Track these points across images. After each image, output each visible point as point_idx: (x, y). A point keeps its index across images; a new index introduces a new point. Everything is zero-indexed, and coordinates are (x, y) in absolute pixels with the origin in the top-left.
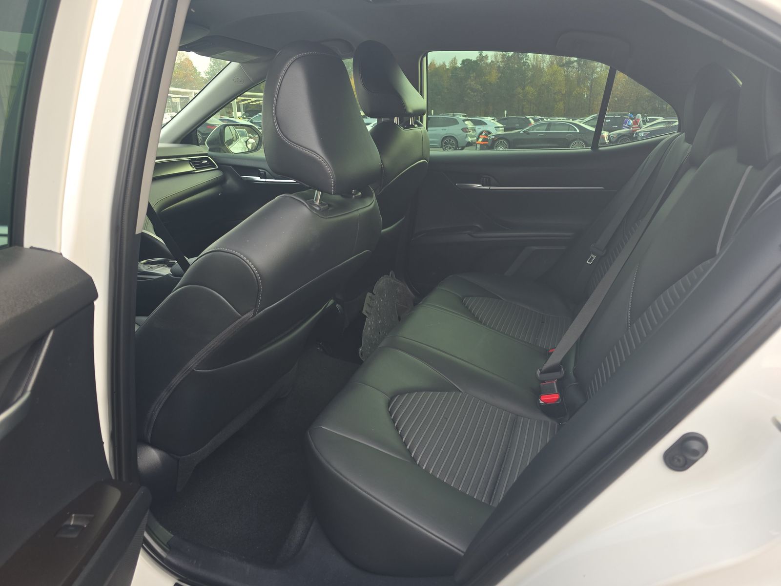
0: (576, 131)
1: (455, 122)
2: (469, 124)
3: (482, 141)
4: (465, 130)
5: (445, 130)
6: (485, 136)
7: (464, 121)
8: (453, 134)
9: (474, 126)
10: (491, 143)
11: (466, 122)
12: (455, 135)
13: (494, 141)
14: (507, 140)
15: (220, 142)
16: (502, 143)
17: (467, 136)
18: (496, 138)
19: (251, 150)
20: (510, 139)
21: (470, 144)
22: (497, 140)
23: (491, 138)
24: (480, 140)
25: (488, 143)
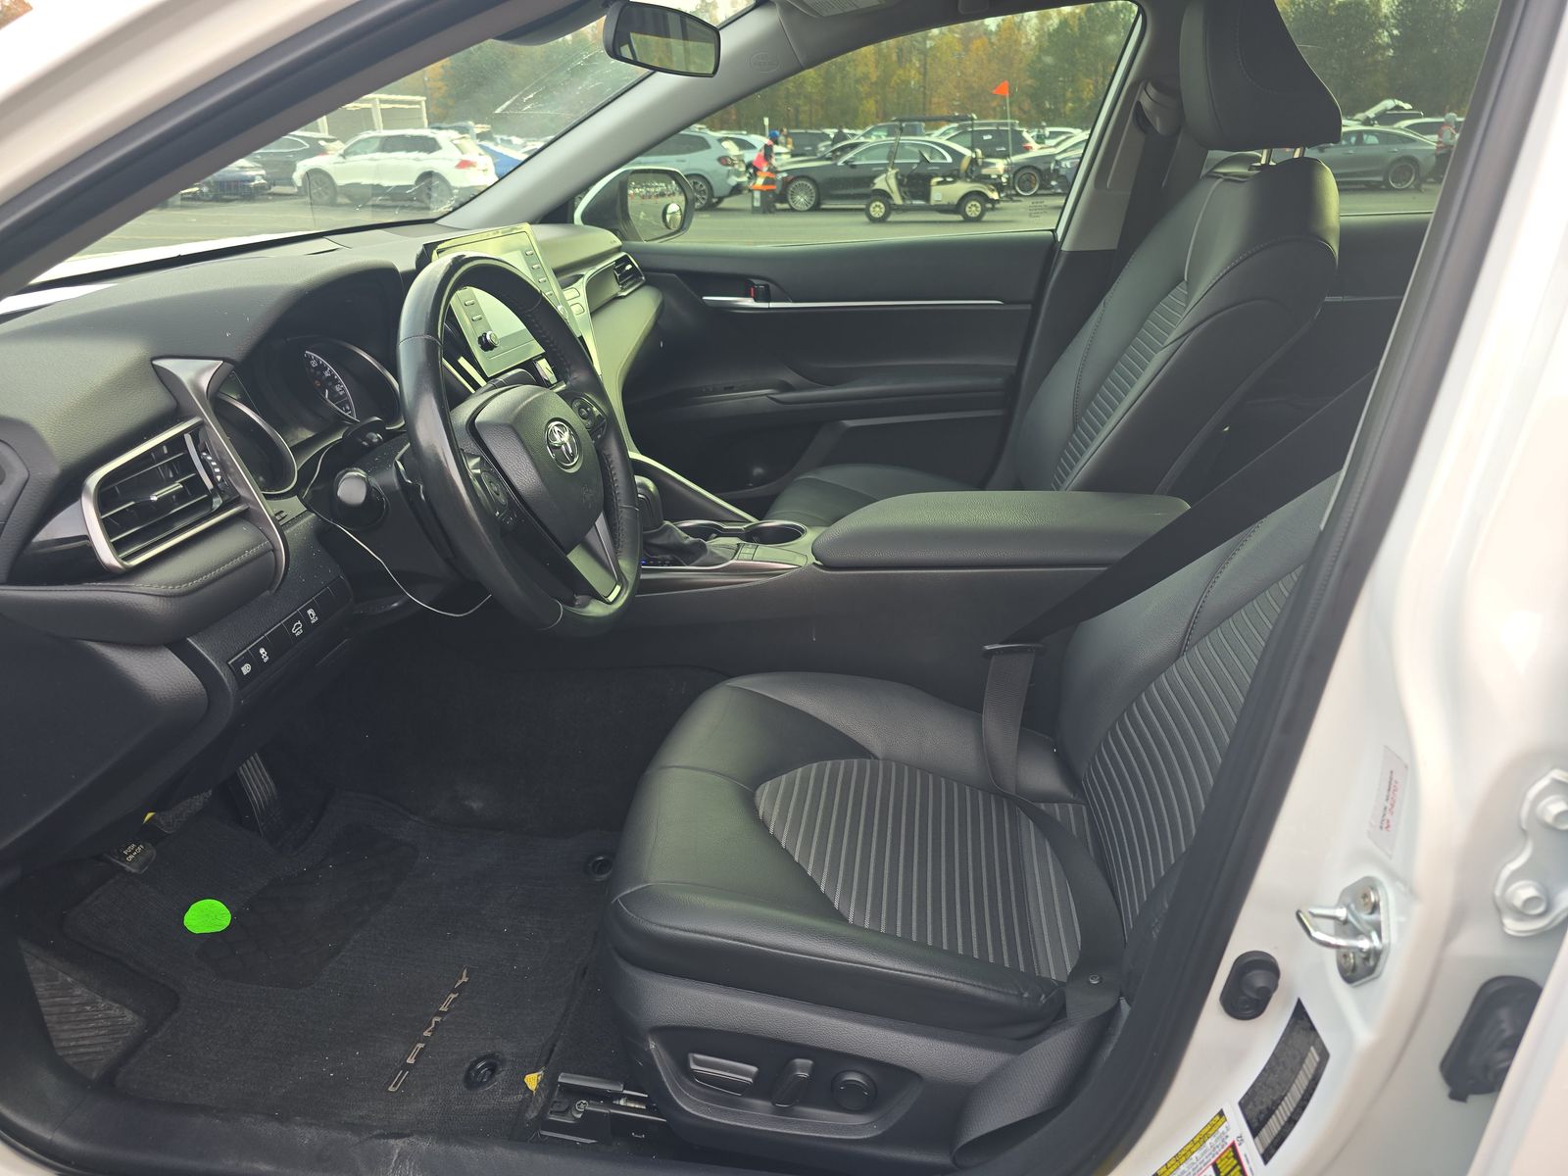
0: (944, 158)
1: (702, 144)
2: (732, 149)
3: (765, 183)
4: (724, 160)
5: (683, 161)
6: (768, 174)
7: (721, 140)
8: (701, 170)
9: (741, 153)
10: (780, 188)
11: (726, 144)
12: (708, 173)
13: (786, 183)
14: (813, 181)
15: (620, 215)
16: (802, 188)
17: (728, 175)
18: (791, 177)
19: (674, 229)
20: (818, 178)
21: (737, 190)
22: (792, 181)
23: (780, 176)
24: (760, 181)
25: (777, 188)
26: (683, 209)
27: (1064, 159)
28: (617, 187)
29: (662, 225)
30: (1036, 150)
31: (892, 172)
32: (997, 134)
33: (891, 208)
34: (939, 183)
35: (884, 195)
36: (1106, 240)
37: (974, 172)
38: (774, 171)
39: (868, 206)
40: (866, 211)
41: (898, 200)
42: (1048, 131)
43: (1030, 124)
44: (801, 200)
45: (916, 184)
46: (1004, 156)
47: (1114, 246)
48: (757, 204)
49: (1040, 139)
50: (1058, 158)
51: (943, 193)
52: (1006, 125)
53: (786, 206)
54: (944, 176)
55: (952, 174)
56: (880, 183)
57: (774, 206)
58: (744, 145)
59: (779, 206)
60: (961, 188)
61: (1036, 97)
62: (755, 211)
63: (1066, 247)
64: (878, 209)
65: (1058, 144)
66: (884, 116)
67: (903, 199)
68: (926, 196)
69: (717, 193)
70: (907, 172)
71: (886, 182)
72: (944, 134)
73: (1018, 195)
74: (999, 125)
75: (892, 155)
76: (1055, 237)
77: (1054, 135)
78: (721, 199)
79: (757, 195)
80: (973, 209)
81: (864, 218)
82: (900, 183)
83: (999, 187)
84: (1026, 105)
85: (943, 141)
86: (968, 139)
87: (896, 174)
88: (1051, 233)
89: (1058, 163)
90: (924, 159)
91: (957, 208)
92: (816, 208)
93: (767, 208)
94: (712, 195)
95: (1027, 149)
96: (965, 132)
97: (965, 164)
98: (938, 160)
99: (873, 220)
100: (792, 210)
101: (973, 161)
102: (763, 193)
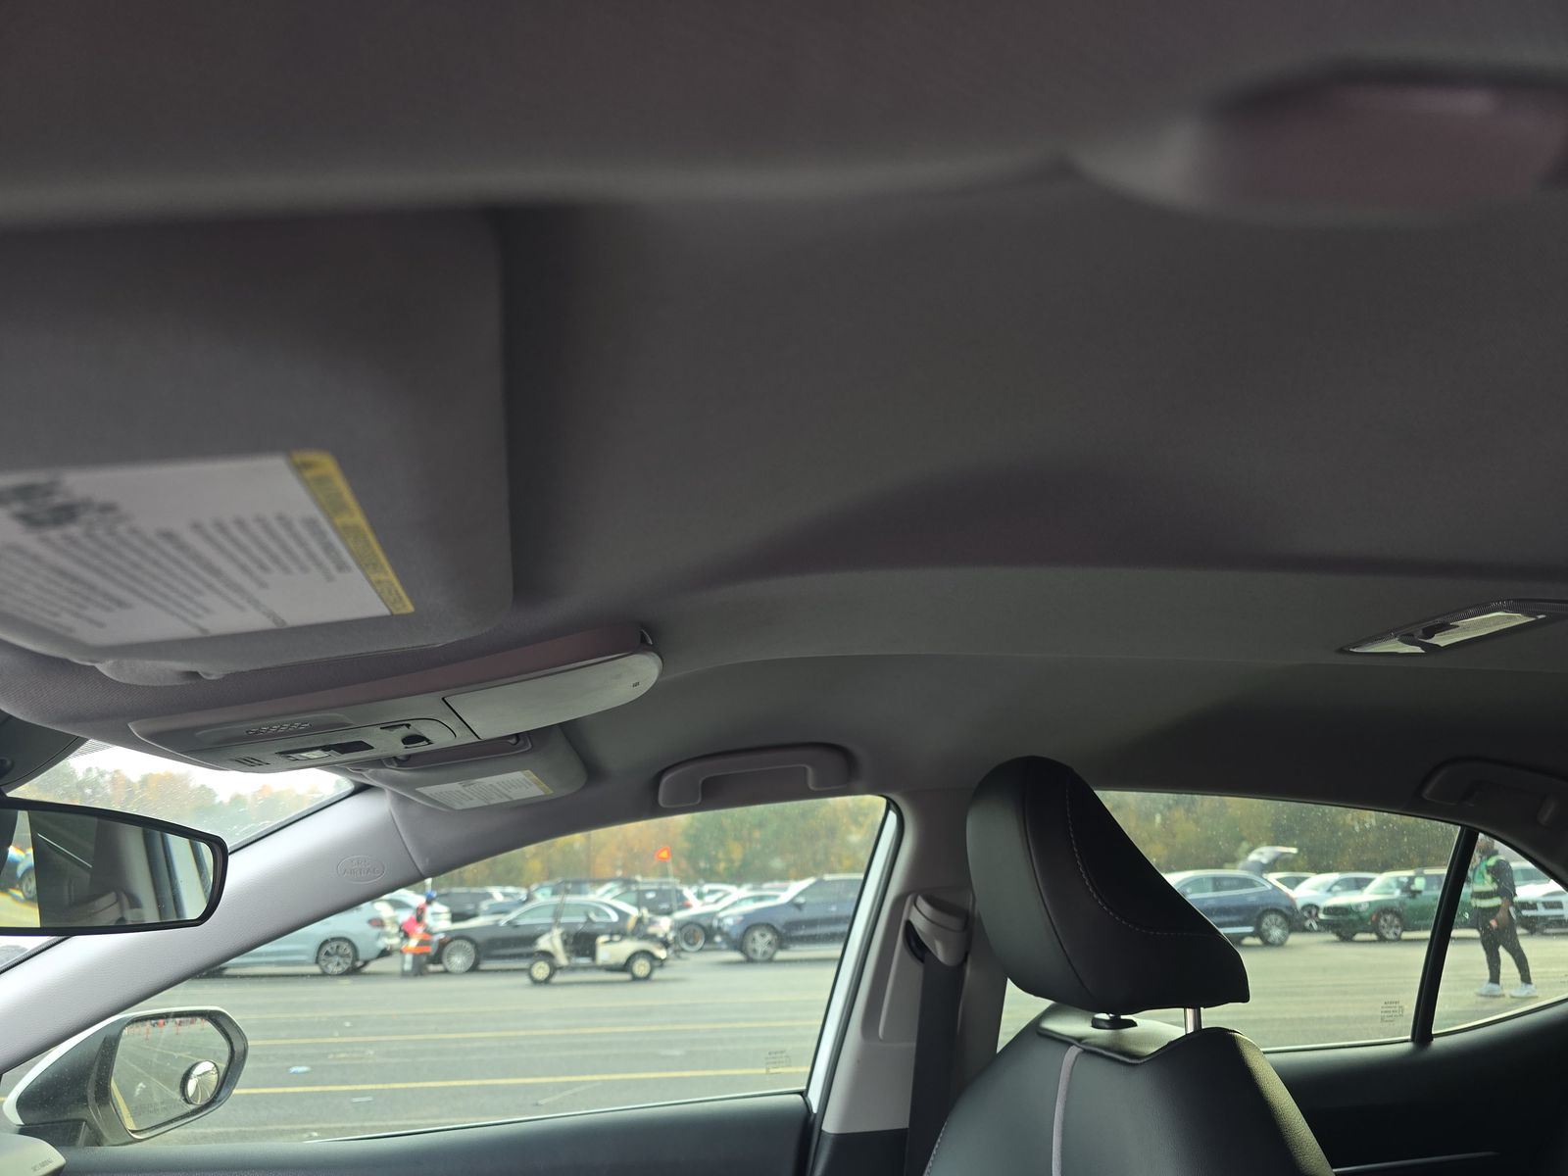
0: (609, 917)
2: (385, 911)
4: (377, 923)
5: (328, 924)
6: (422, 935)
8: (346, 933)
9: (395, 913)
11: (377, 906)
12: (355, 936)
14: (470, 940)
15: (91, 1093)
16: (459, 948)
17: (379, 936)
18: (448, 939)
19: (199, 1102)
20: (479, 938)
21: (385, 953)
22: (451, 940)
23: (436, 938)
24: (413, 943)
25: (432, 950)
26: (223, 1066)
27: (726, 917)
28: (99, 1042)
29: (177, 1096)
30: (697, 908)
31: (557, 932)
32: (658, 892)
33: (555, 969)
34: (606, 942)
35: (547, 955)
36: (891, 1114)
37: (640, 931)
38: (429, 932)
39: (531, 966)
40: (528, 971)
41: (562, 959)
42: (706, 888)
43: (688, 881)
44: (458, 961)
45: (582, 943)
46: (669, 913)
47: (907, 1126)
48: (408, 967)
49: (700, 896)
50: (721, 915)
51: (609, 951)
52: (668, 883)
53: (439, 968)
54: (612, 934)
55: (618, 932)
56: (543, 944)
57: (426, 969)
58: (398, 905)
59: (432, 968)
60: (628, 947)
61: (692, 857)
62: (404, 974)
63: (830, 1125)
64: (541, 970)
65: (717, 901)
66: (549, 874)
67: (569, 958)
68: (592, 954)
69: (362, 956)
70: (573, 931)
71: (551, 942)
72: (609, 891)
73: (683, 950)
74: (661, 884)
75: (557, 915)
76: (808, 1105)
77: (712, 892)
78: (366, 963)
79: (409, 957)
80: (641, 967)
81: (525, 980)
82: (565, 943)
83: (665, 944)
84: (684, 864)
85: (607, 899)
86: (633, 897)
87: (562, 934)
88: (799, 1097)
89: (720, 920)
90: (589, 920)
91: (626, 967)
92: (474, 969)
93: (419, 970)
94: (356, 958)
95: (688, 907)
96: (628, 891)
97: (631, 923)
98: (603, 919)
99: (536, 982)
100: (446, 972)
101: (640, 920)
102: (416, 957)
